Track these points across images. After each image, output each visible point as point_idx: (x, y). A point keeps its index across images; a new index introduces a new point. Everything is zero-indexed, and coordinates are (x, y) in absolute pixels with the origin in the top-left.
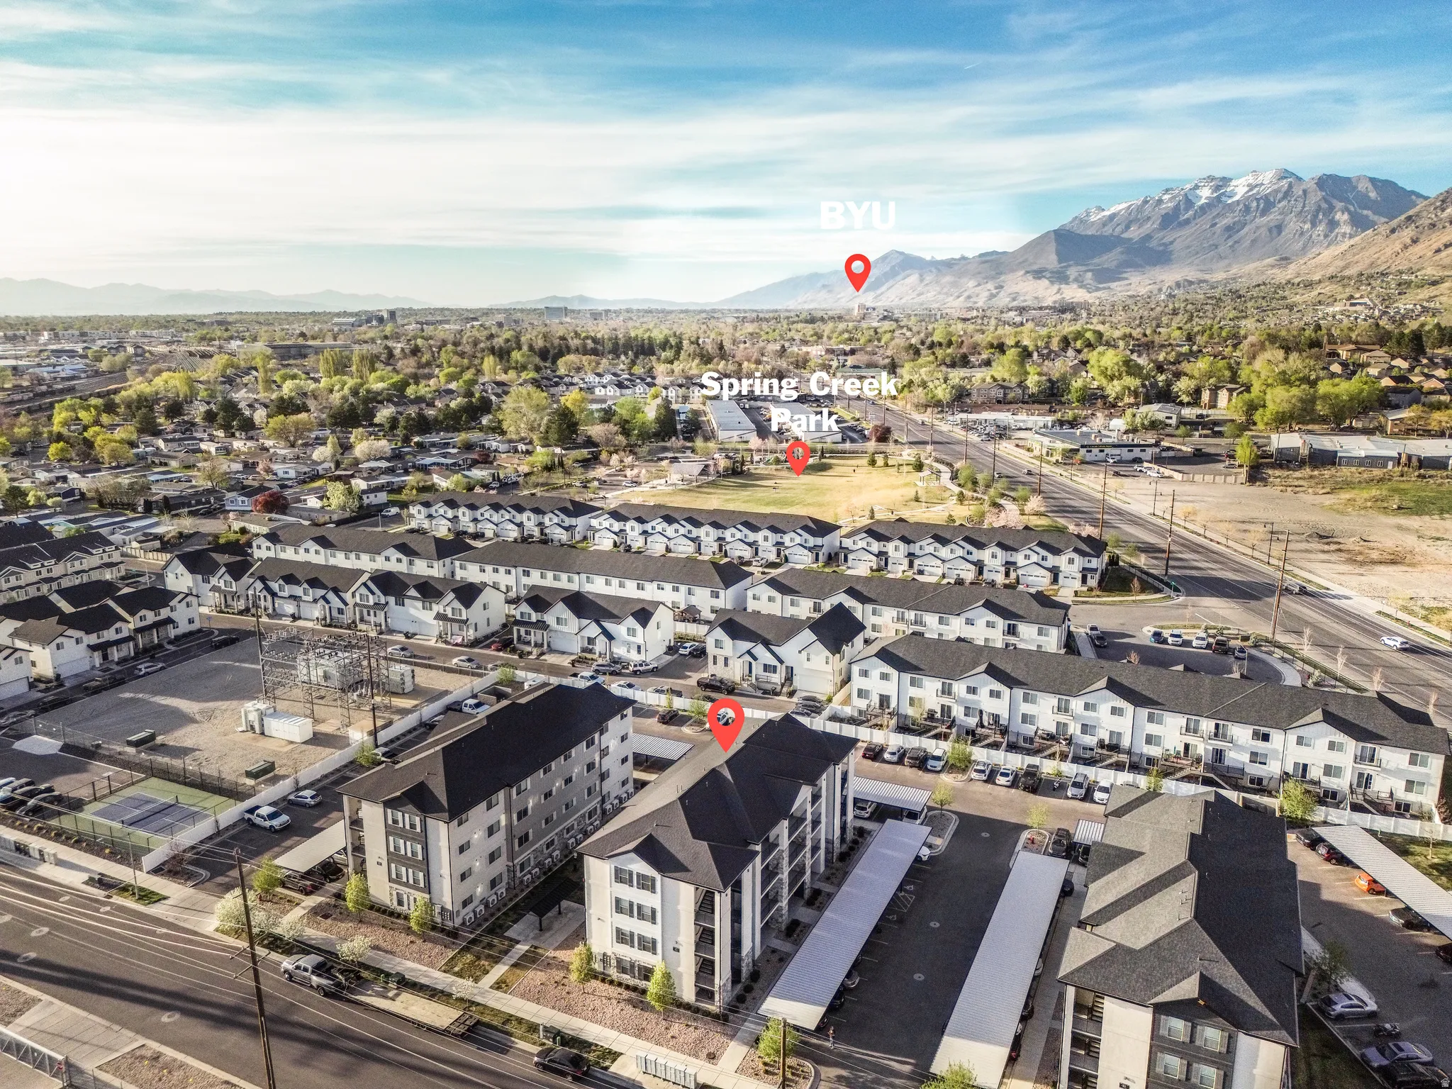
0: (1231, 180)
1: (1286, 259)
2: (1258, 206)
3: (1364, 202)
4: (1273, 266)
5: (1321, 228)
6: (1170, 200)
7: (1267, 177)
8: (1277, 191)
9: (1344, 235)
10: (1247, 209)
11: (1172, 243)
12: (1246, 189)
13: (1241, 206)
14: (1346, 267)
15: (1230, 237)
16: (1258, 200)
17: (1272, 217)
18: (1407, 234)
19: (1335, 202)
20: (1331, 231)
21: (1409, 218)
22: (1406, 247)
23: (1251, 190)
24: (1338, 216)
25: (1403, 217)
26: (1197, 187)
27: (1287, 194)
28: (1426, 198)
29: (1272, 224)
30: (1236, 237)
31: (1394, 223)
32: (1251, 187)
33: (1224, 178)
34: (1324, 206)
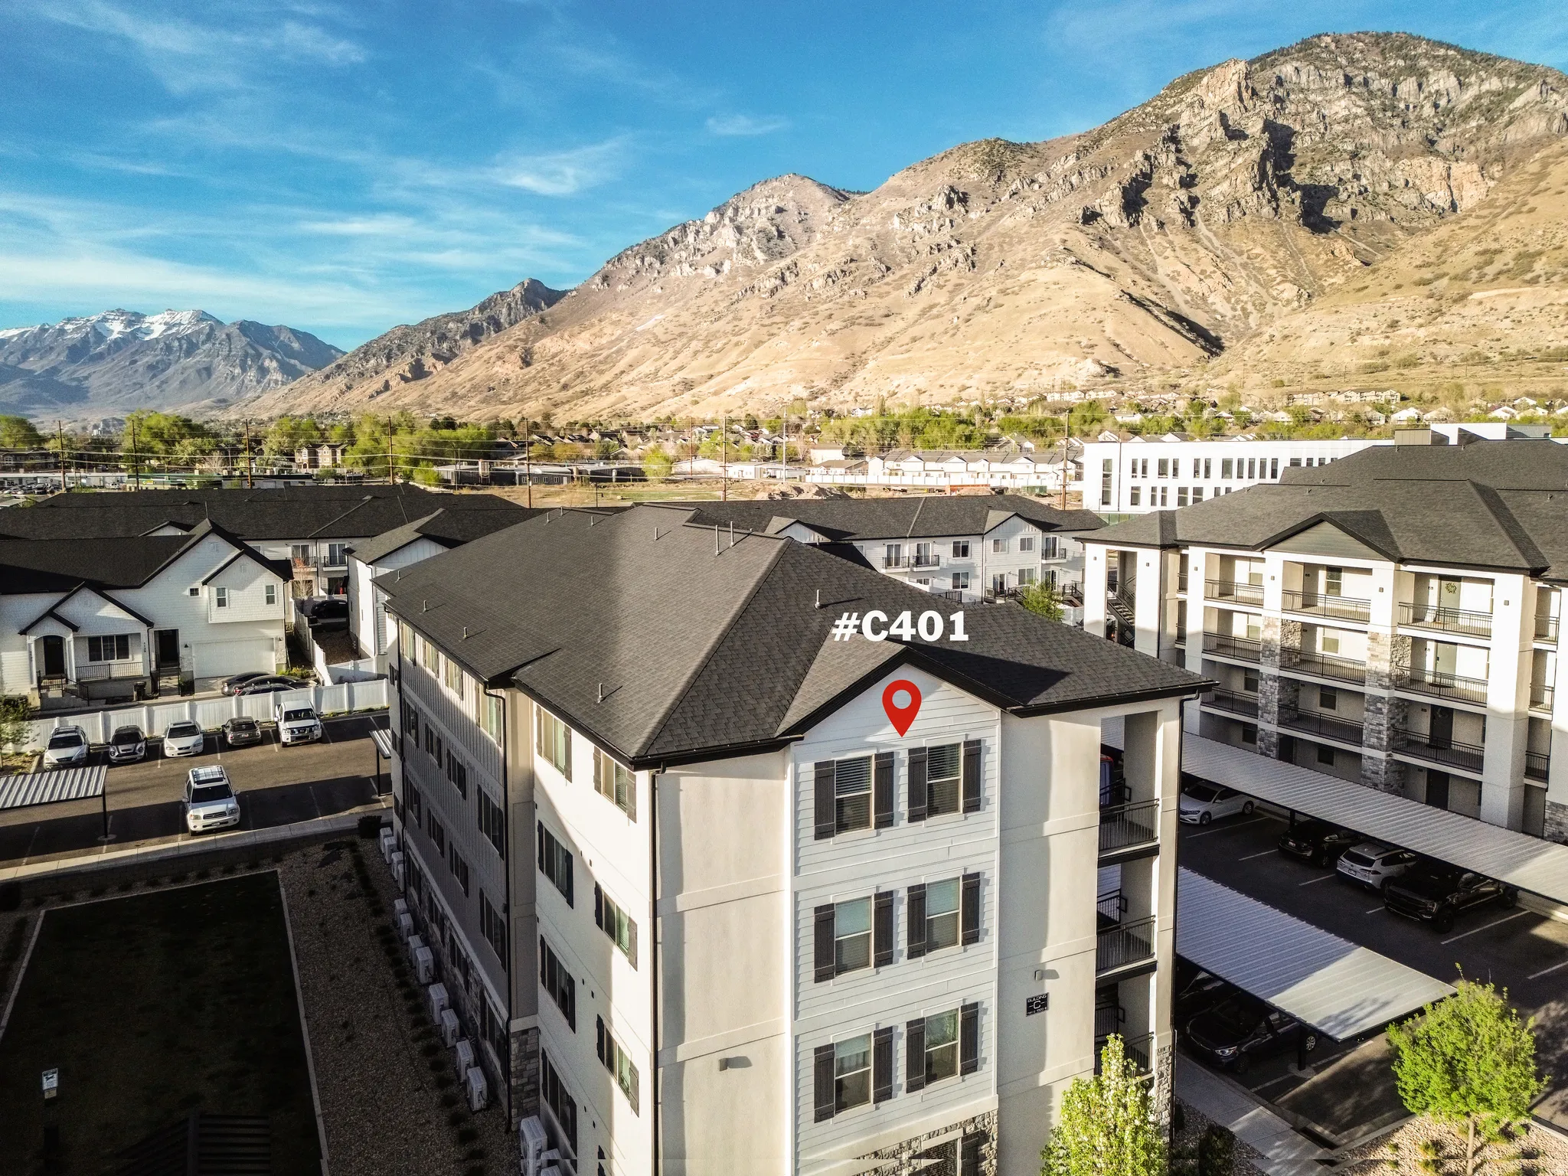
0: (144, 316)
1: (224, 401)
2: (180, 346)
3: (290, 353)
4: (212, 408)
5: (252, 374)
6: (77, 330)
7: (185, 317)
8: (199, 332)
9: (276, 382)
10: (168, 348)
11: (86, 378)
12: (164, 327)
13: (162, 344)
14: (289, 409)
15: (154, 376)
16: (179, 340)
17: (198, 358)
18: (341, 380)
19: (262, 350)
20: (264, 377)
21: (339, 366)
22: (342, 393)
23: (169, 329)
24: (267, 363)
25: (334, 365)
26: (105, 319)
27: (210, 337)
28: (345, 353)
29: (199, 366)
30: (162, 377)
31: (327, 370)
32: (169, 326)
33: (135, 314)
34: (251, 351)
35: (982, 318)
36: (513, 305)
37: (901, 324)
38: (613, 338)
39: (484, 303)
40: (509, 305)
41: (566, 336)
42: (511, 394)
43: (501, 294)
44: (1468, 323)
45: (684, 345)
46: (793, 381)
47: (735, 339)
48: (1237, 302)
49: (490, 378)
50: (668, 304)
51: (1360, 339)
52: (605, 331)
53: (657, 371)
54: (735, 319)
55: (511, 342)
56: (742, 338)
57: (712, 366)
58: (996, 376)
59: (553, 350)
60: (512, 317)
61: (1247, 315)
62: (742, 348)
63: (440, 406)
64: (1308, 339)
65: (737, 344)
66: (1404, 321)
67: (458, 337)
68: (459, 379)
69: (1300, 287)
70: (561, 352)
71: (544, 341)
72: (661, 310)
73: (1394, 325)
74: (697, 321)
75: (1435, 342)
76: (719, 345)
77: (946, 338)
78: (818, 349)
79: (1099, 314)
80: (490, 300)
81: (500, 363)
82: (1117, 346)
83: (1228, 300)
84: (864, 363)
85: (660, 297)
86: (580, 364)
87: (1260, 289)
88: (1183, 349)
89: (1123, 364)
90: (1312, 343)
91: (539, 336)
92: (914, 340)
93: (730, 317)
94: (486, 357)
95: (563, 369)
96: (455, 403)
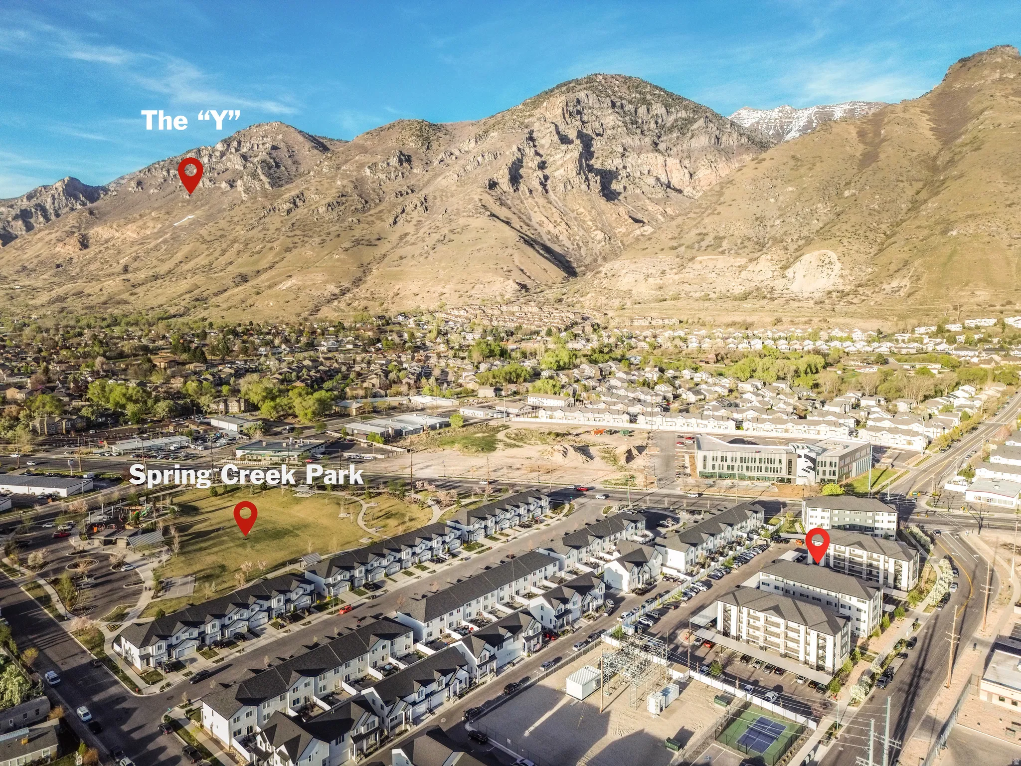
35: (440, 247)
36: (56, 196)
37: (389, 246)
38: (156, 230)
39: (31, 194)
40: (53, 196)
41: (115, 226)
42: (78, 270)
43: (45, 187)
44: (697, 273)
45: (228, 246)
46: (325, 282)
47: (269, 245)
48: (574, 240)
49: (53, 256)
50: (196, 208)
51: (649, 279)
52: (148, 224)
53: (211, 264)
54: (264, 229)
55: (67, 228)
56: (275, 245)
57: (256, 263)
58: (459, 287)
59: (105, 236)
60: (56, 205)
61: (580, 248)
62: (275, 251)
63: (15, 277)
64: (624, 276)
65: (271, 249)
66: (668, 271)
67: (10, 219)
68: (25, 256)
69: (605, 233)
70: (113, 238)
71: (96, 229)
72: (191, 212)
73: (663, 272)
74: (232, 227)
75: (683, 282)
76: (257, 248)
77: (421, 259)
78: (338, 260)
79: (510, 251)
80: (36, 191)
81: (61, 244)
82: (522, 270)
83: (569, 239)
84: (370, 271)
85: (188, 202)
86: (134, 249)
87: (585, 233)
88: (555, 273)
89: (528, 282)
90: (626, 280)
91: (89, 225)
92: (401, 258)
93: (260, 228)
94: (47, 239)
95: (119, 253)
96: (28, 275)
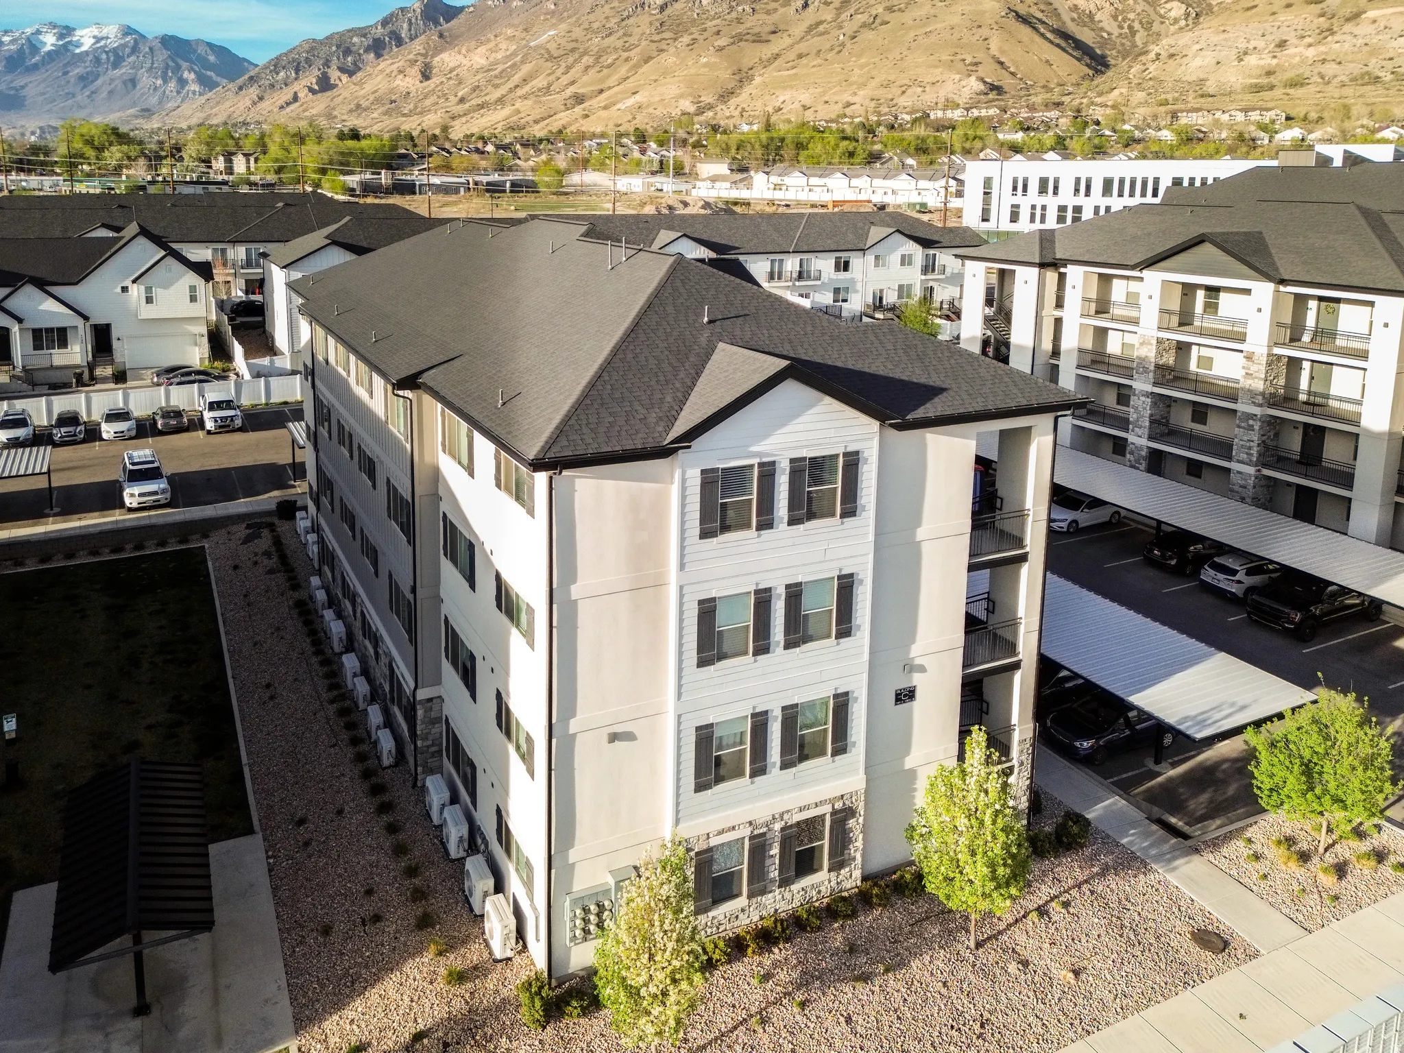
0: (74, 29)
1: (147, 110)
2: (108, 58)
3: (206, 65)
4: (137, 117)
5: (172, 85)
6: (13, 41)
7: (111, 31)
8: (124, 46)
9: (194, 93)
10: (97, 60)
11: (23, 87)
12: (93, 41)
13: (91, 57)
14: (207, 118)
15: (85, 87)
16: (107, 53)
17: (124, 70)
18: (253, 92)
19: (181, 62)
20: (183, 88)
21: (251, 78)
22: (254, 103)
23: (97, 42)
24: (186, 75)
25: (246, 77)
26: (38, 32)
27: (135, 50)
28: (257, 66)
29: (125, 78)
30: (92, 87)
31: (240, 81)
32: (98, 39)
33: (67, 27)
34: (171, 64)
35: (868, 35)
36: (413, 20)
37: (787, 41)
38: (508, 53)
39: (386, 18)
40: (410, 20)
41: (464, 51)
42: (411, 106)
43: (402, 9)
44: (1360, 41)
45: (576, 60)
46: (681, 96)
47: (625, 55)
48: (1124, 20)
49: (392, 91)
50: (561, 20)
51: (1247, 59)
52: (500, 46)
53: (549, 85)
54: (625, 35)
55: (411, 56)
56: (632, 54)
57: (602, 80)
58: (881, 93)
59: (452, 65)
60: (413, 32)
61: (1133, 32)
62: (632, 63)
63: (345, 117)
64: (1195, 57)
65: (627, 60)
66: (1293, 40)
67: (361, 51)
68: (362, 92)
69: (1188, 5)
70: (459, 66)
71: (442, 56)
72: (553, 26)
73: (1282, 44)
74: (589, 36)
75: (1324, 61)
76: (610, 61)
77: (830, 56)
78: (705, 65)
79: (985, 32)
80: (392, 15)
81: (401, 76)
82: (1002, 63)
83: (1115, 18)
84: (750, 79)
85: (553, 12)
86: (477, 78)
87: (1147, 8)
88: (1066, 66)
89: (1007, 82)
90: (1198, 62)
91: (438, 51)
92: (800, 56)
93: (621, 33)
94: (388, 71)
95: (460, 83)
96: (359, 115)
